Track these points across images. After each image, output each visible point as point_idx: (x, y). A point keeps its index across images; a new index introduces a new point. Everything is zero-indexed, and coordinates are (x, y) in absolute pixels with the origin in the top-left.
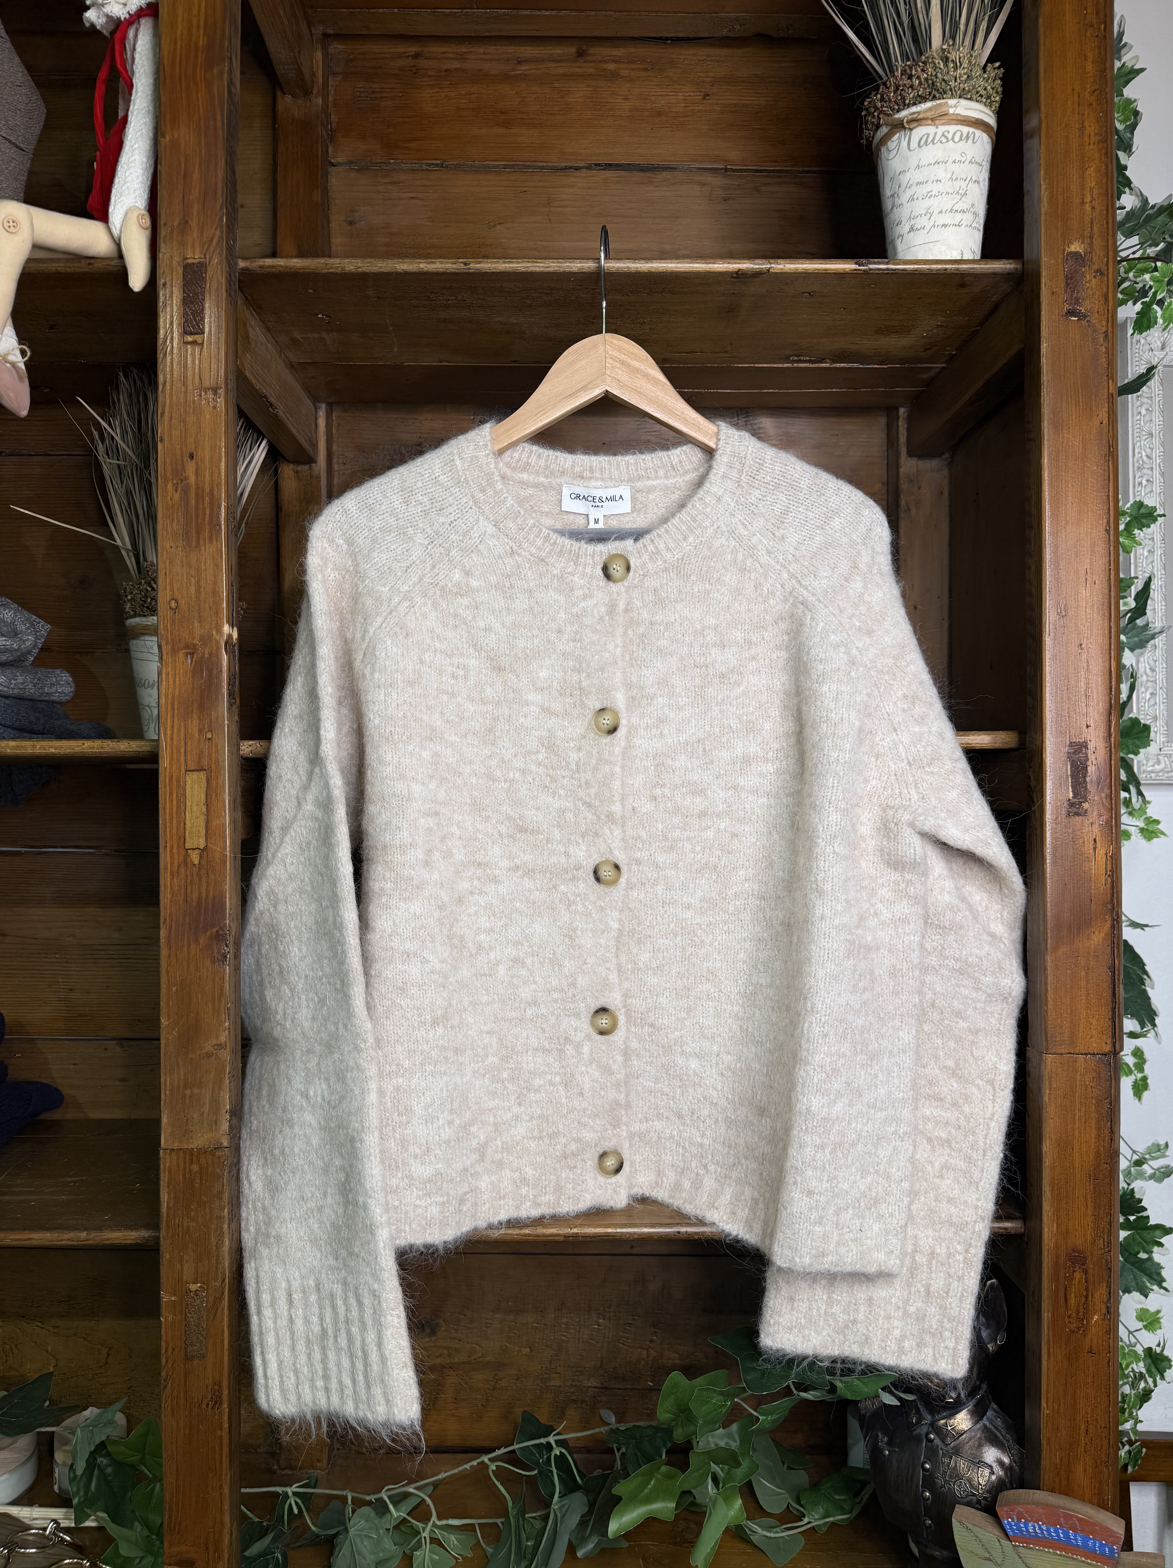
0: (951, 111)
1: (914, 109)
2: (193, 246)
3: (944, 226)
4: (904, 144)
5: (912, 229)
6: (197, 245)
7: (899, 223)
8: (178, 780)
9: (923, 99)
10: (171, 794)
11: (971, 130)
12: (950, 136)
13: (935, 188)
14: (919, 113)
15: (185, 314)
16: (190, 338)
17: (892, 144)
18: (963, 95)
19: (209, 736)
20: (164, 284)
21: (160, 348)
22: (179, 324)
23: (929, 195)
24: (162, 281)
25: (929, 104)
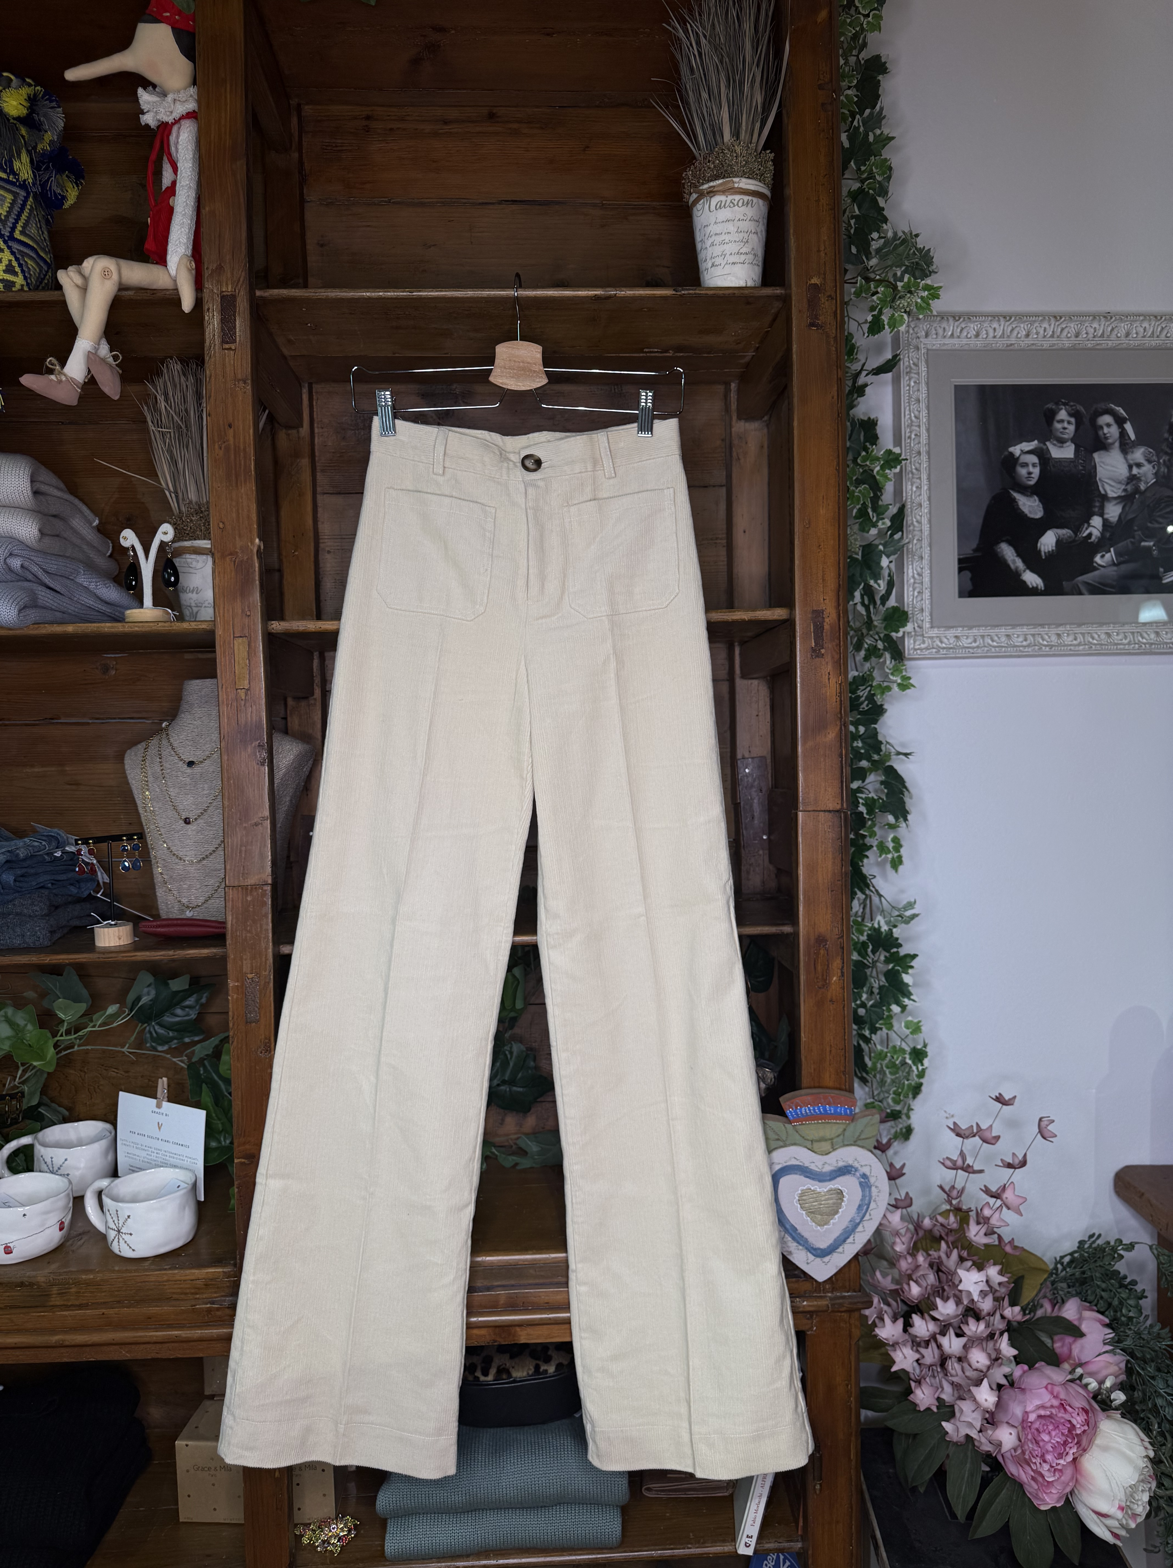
0: (736, 185)
1: (712, 184)
2: (227, 284)
3: (734, 263)
4: (707, 207)
5: (713, 265)
6: (229, 283)
7: (706, 260)
8: (229, 643)
9: (717, 178)
10: (224, 652)
11: (750, 198)
12: (736, 203)
13: (727, 238)
14: (714, 187)
15: (223, 330)
16: (227, 346)
17: (699, 206)
18: (744, 175)
19: (248, 613)
20: (208, 309)
21: (206, 352)
22: (219, 336)
23: (723, 243)
24: (206, 307)
25: (721, 181)
